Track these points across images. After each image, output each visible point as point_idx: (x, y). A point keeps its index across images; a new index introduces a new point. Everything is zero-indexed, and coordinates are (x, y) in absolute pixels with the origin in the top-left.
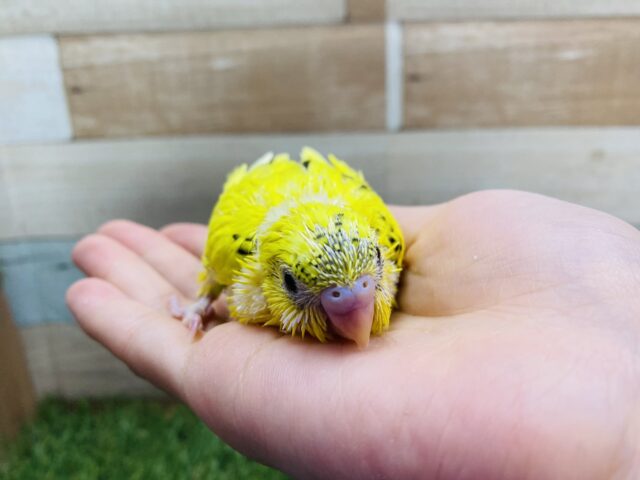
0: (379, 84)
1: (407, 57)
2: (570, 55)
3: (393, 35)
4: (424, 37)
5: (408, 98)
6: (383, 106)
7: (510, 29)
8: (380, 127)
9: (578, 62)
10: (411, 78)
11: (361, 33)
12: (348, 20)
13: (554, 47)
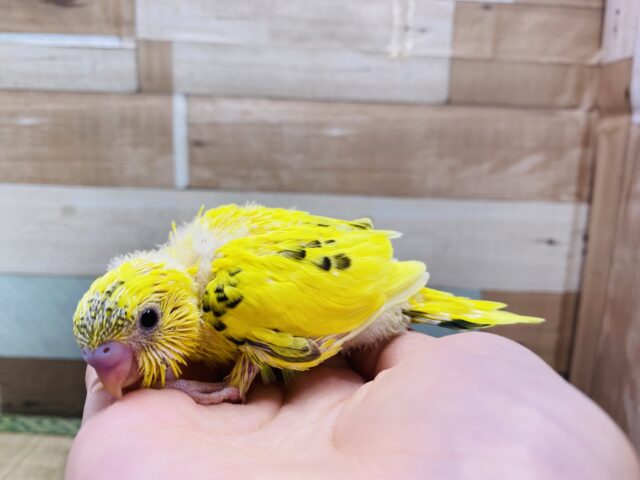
0: (167, 147)
1: (191, 126)
2: (336, 132)
3: (179, 105)
4: (206, 110)
5: (192, 161)
6: (171, 166)
7: (281, 107)
8: (169, 185)
9: (342, 138)
10: (195, 144)
11: (152, 102)
12: (139, 91)
13: (321, 125)
